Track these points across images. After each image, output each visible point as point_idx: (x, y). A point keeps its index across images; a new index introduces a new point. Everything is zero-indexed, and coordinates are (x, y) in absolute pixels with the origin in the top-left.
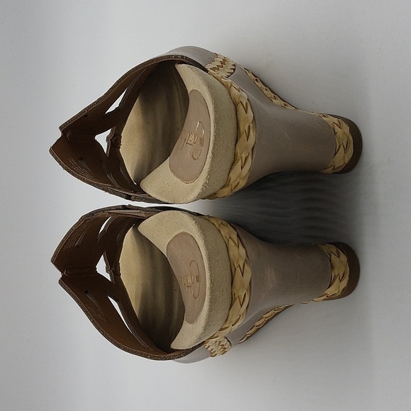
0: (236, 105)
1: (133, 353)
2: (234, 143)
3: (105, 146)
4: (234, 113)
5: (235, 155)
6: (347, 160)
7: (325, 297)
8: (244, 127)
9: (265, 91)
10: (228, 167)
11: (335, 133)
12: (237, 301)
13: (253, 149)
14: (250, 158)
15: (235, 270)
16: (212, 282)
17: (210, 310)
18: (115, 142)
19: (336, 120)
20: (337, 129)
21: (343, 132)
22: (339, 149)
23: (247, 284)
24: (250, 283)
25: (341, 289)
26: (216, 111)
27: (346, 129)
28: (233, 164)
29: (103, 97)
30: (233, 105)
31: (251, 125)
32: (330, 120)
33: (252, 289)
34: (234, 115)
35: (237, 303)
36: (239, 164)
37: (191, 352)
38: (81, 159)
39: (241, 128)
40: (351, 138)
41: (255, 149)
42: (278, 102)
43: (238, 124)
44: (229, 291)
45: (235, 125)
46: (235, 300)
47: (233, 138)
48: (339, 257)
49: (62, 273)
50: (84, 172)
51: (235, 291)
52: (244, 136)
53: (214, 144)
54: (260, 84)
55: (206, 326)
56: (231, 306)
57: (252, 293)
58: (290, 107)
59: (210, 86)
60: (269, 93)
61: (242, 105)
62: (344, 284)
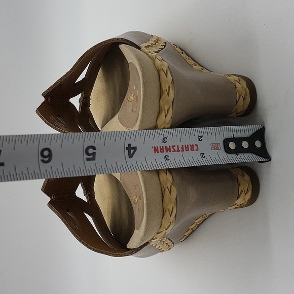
0: (159, 72)
1: (100, 252)
2: (158, 98)
3: (77, 106)
4: (157, 77)
5: (160, 108)
6: (246, 107)
7: (236, 206)
8: (165, 87)
9: (187, 60)
10: (156, 116)
11: (236, 88)
12: (167, 212)
13: (173, 102)
14: (171, 109)
15: (165, 190)
16: (147, 200)
17: (148, 220)
18: (85, 103)
19: (236, 78)
20: (237, 84)
21: (242, 86)
22: (239, 99)
23: (174, 200)
24: (176, 199)
25: (247, 200)
26: (143, 77)
27: (244, 84)
28: (159, 114)
29: (70, 71)
30: (157, 72)
31: (170, 85)
32: (232, 78)
33: (178, 203)
34: (157, 79)
35: (167, 214)
36: (163, 114)
37: (140, 250)
38: (59, 116)
39: (163, 88)
40: (248, 90)
41: (175, 102)
42: (197, 67)
43: (160, 85)
44: (161, 205)
45: (158, 85)
46: (166, 212)
47: (157, 96)
48: (243, 177)
49: (51, 198)
50: (61, 125)
51: (165, 205)
52: (166, 94)
53: (143, 101)
54: (184, 56)
55: (145, 231)
56: (163, 216)
57: (178, 206)
58: (205, 71)
59: (139, 59)
60: (191, 62)
61: (164, 71)
62: (248, 196)
